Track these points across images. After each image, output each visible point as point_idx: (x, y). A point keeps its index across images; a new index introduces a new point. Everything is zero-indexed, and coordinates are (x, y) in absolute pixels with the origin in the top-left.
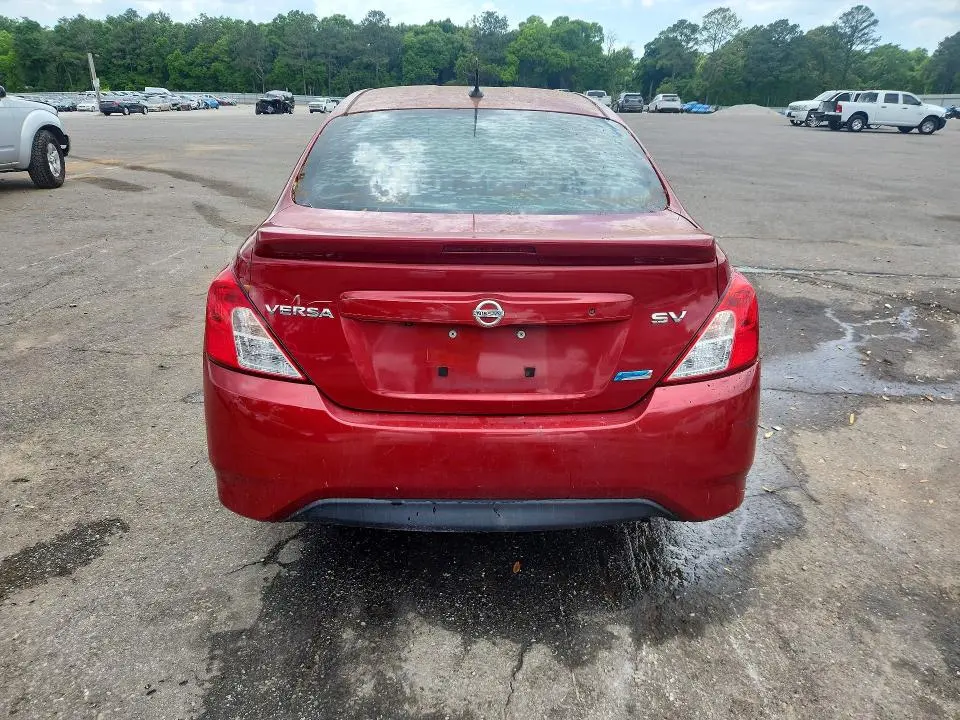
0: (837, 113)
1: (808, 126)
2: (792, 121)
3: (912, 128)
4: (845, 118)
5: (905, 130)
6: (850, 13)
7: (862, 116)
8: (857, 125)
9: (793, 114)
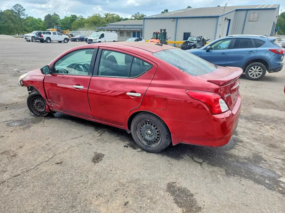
0: (42, 38)
1: (33, 41)
2: (27, 40)
3: (62, 41)
4: (45, 39)
5: (60, 42)
6: (15, 6)
7: (49, 38)
8: (49, 41)
9: (27, 38)
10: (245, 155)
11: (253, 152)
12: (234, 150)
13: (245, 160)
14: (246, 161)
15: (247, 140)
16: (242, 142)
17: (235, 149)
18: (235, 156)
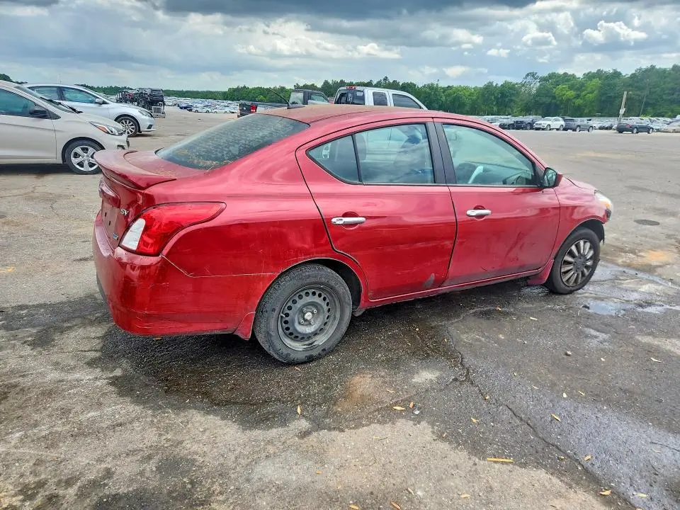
10: (73, 334)
11: (55, 349)
12: (99, 335)
13: (69, 325)
14: (66, 325)
15: (77, 376)
16: (92, 364)
17: (98, 338)
18: (92, 323)
